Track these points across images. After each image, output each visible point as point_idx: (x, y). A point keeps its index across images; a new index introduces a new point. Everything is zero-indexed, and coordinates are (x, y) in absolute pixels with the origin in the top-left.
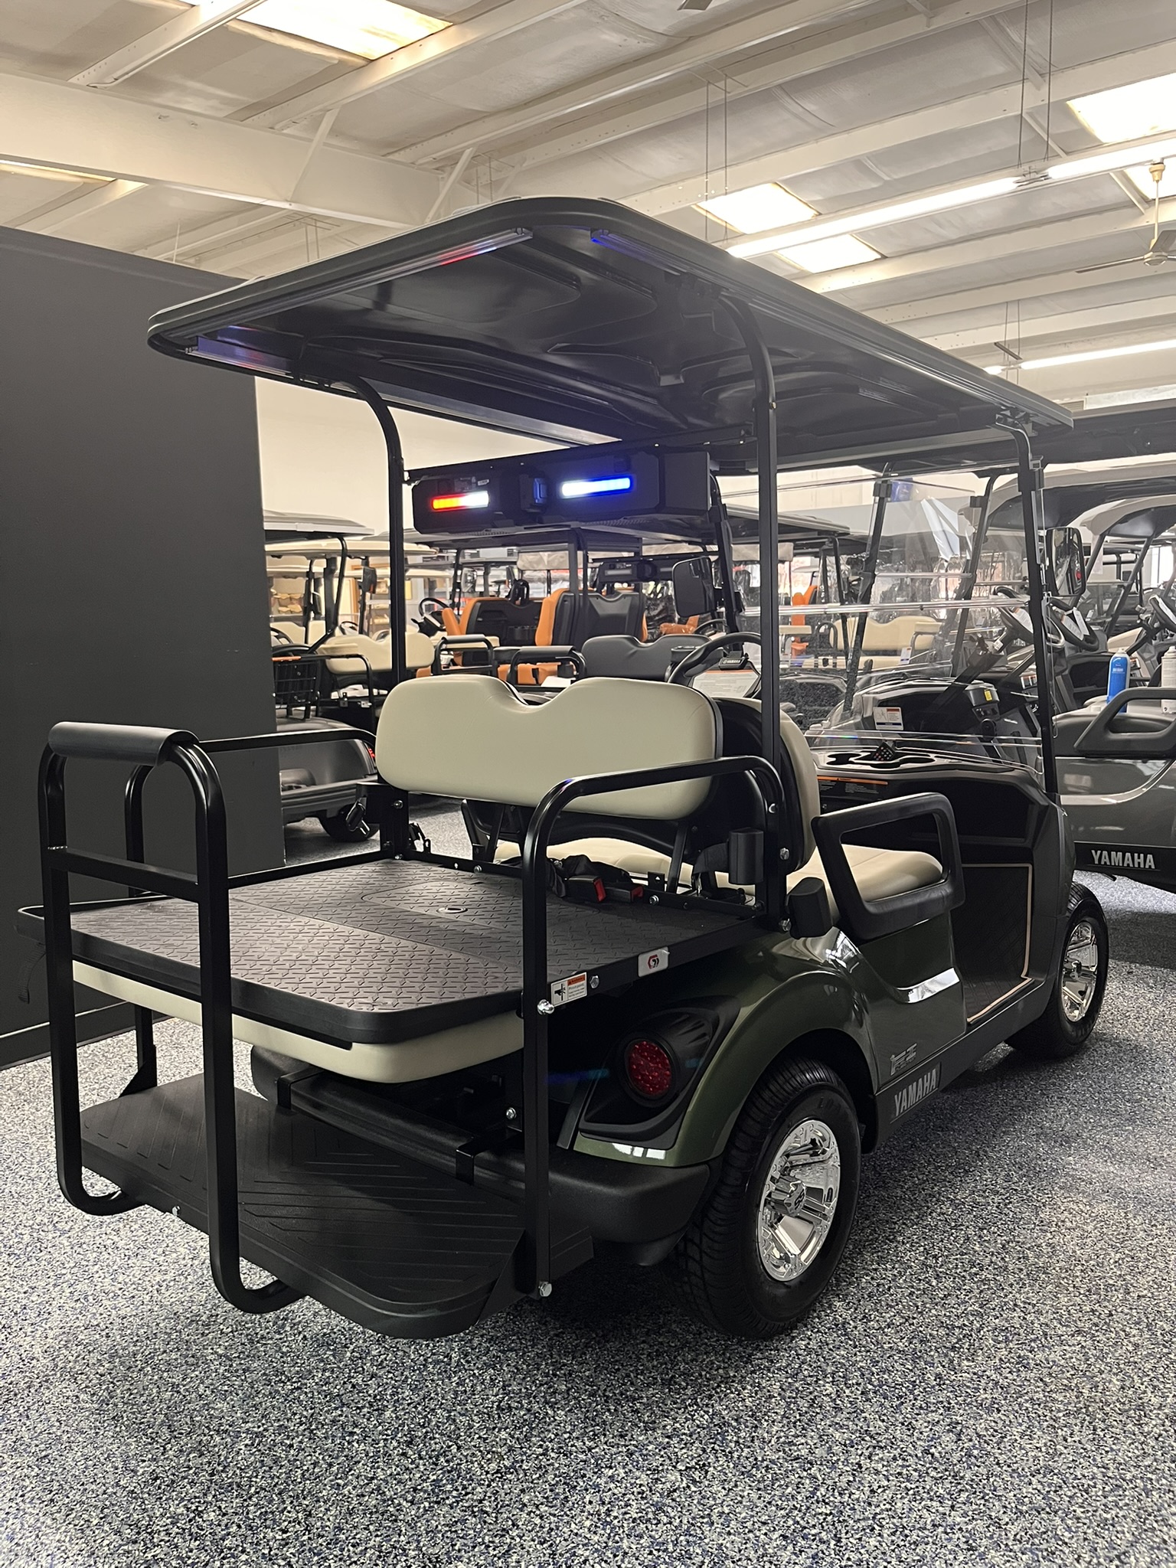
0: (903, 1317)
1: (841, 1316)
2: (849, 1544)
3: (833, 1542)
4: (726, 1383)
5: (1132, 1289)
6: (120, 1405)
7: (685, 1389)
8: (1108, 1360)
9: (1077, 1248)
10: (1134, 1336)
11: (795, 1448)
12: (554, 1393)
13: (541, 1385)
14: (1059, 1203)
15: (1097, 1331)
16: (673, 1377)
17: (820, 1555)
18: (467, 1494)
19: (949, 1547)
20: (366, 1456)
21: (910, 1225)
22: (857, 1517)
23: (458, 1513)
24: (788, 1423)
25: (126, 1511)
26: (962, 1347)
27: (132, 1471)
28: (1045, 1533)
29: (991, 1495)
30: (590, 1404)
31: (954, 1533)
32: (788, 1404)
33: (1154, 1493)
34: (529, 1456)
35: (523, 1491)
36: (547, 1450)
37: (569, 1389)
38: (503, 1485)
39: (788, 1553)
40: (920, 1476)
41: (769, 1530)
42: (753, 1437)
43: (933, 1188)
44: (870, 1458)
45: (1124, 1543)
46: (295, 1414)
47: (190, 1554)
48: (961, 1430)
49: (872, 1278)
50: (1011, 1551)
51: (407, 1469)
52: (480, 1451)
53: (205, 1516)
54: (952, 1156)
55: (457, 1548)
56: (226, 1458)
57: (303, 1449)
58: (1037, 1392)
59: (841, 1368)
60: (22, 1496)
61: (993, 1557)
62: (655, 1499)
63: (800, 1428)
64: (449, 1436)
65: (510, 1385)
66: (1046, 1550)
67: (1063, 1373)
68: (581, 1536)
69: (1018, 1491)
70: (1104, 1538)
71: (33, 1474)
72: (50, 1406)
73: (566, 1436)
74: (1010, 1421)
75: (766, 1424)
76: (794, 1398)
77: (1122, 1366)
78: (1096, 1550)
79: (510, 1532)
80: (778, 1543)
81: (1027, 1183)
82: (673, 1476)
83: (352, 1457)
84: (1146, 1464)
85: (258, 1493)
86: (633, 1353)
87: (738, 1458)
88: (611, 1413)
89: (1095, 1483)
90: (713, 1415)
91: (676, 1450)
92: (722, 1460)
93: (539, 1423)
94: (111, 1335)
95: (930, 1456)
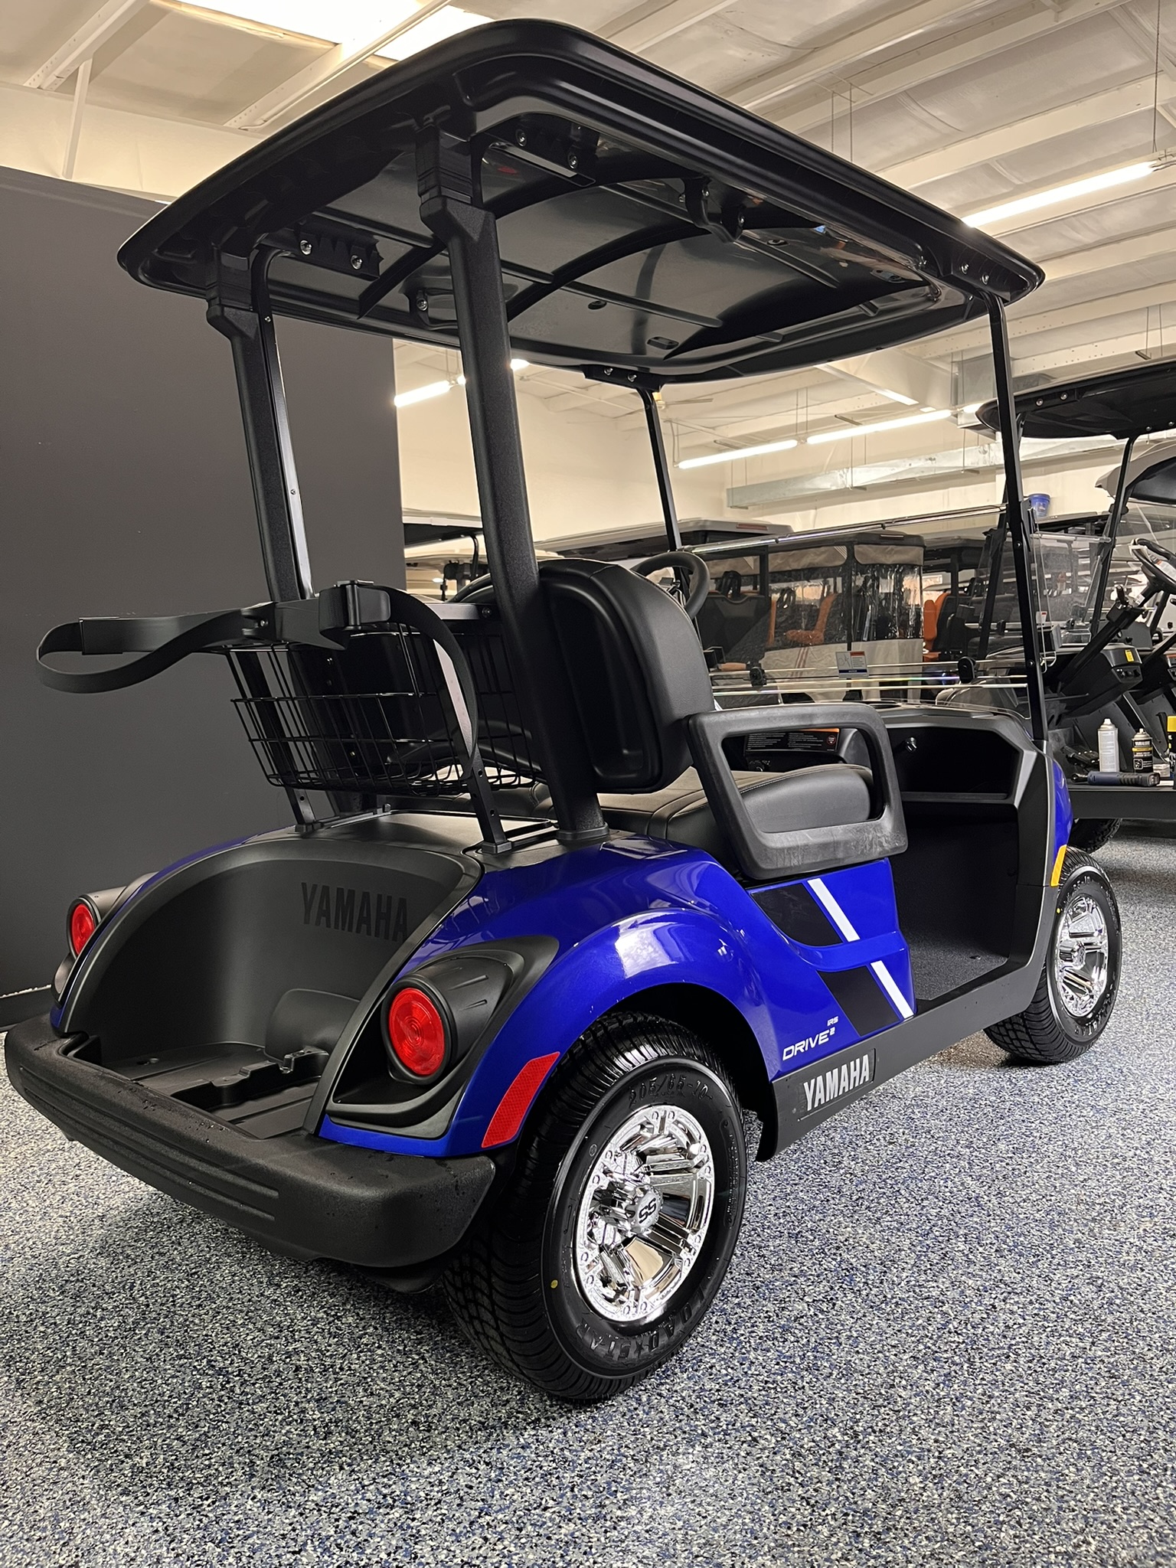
0: (1040, 1195)
3: (966, 1366)
16: (799, 1232)
17: (953, 1374)
19: (1090, 1375)
22: (991, 1346)
25: (270, 1314)
26: (1103, 1220)
27: (276, 1285)
29: (1134, 1335)
32: (919, 1257)
39: (919, 1371)
40: (1058, 1317)
41: (899, 1352)
44: (1004, 1301)
48: (1102, 1284)
49: (1007, 1164)
60: (173, 1301)
62: (782, 1323)
68: (707, 1347)
71: (183, 1285)
75: (895, 1270)
80: (909, 1362)
82: (800, 1306)
95: (1068, 1302)
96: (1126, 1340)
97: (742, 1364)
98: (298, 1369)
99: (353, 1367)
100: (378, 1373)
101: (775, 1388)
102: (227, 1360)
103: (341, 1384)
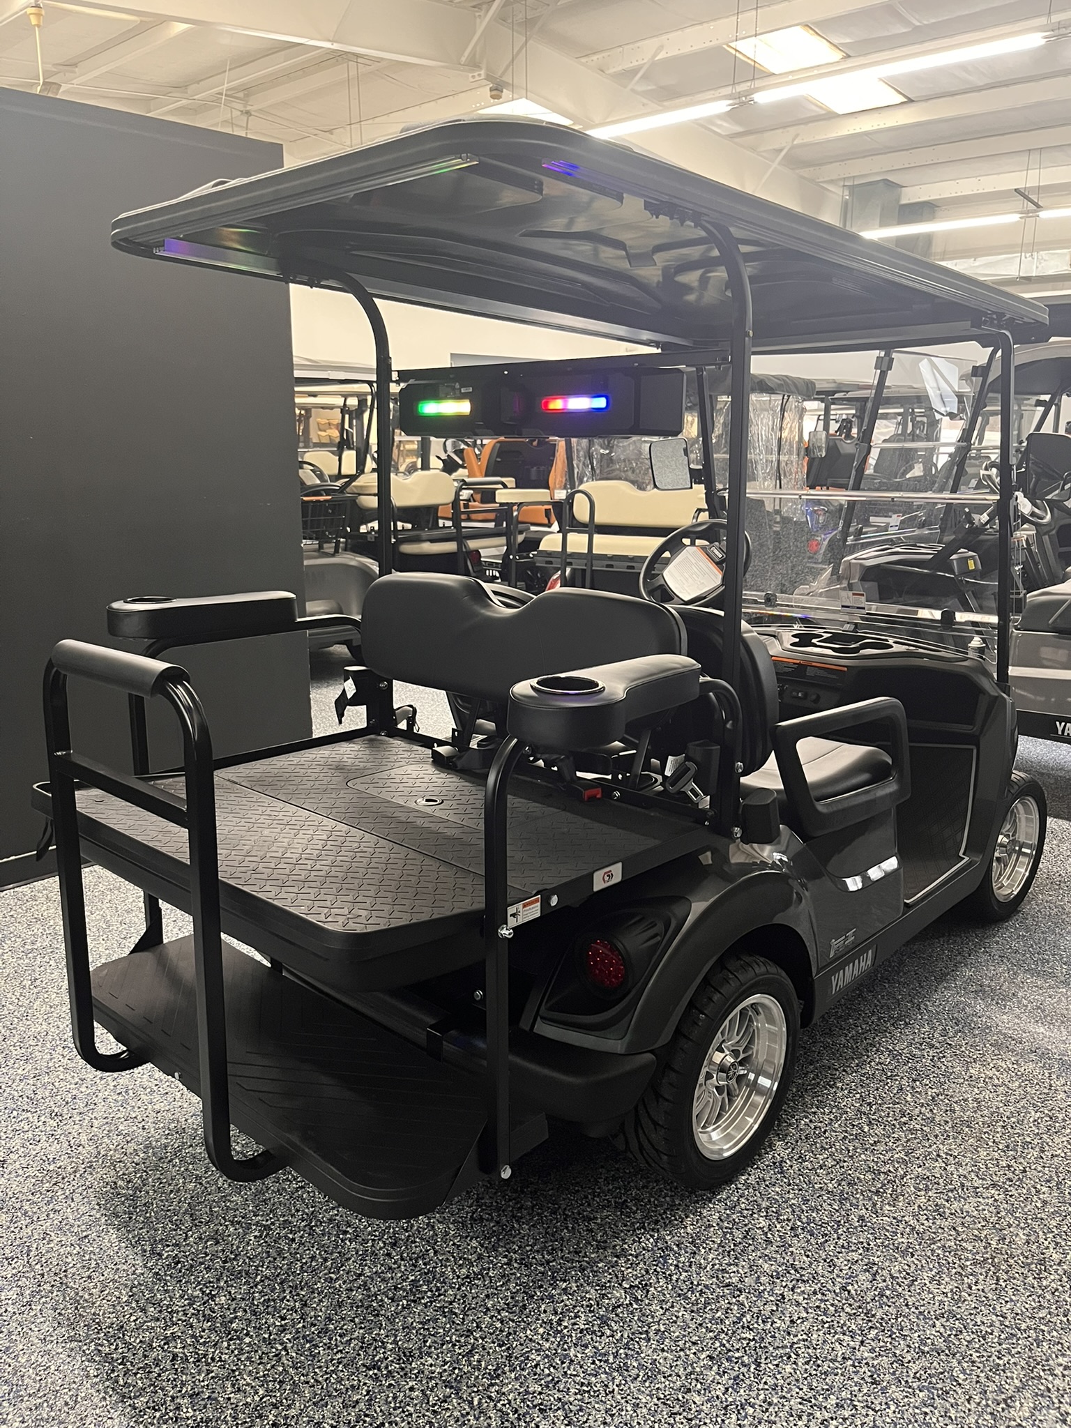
0: (834, 1160)
1: (779, 1155)
2: (768, 1369)
3: (753, 1366)
4: (672, 1210)
5: (1047, 1148)
6: (151, 1193)
7: (635, 1213)
8: (1018, 1215)
9: (1001, 1105)
10: (1044, 1193)
11: (728, 1276)
12: (520, 1208)
13: (510, 1200)
14: (989, 1060)
15: (1010, 1186)
16: (626, 1201)
17: (741, 1377)
18: (440, 1295)
19: (856, 1380)
20: (357, 1253)
21: (850, 1072)
22: (776, 1344)
23: (430, 1312)
24: (723, 1251)
25: (151, 1291)
26: (885, 1192)
27: (158, 1254)
28: (942, 1373)
29: (898, 1334)
30: (551, 1220)
31: (860, 1367)
32: (725, 1234)
33: (1044, 1344)
34: (496, 1264)
35: (487, 1296)
36: (511, 1260)
37: (534, 1206)
38: (471, 1289)
39: (713, 1373)
40: (835, 1311)
41: (698, 1350)
42: (692, 1262)
43: (874, 1038)
44: (793, 1290)
45: (1012, 1388)
46: (298, 1211)
47: (202, 1334)
48: (877, 1271)
49: (811, 1121)
50: (910, 1387)
51: (390, 1268)
52: (454, 1257)
53: (217, 1299)
54: (895, 1008)
55: (428, 1344)
56: (238, 1247)
57: (303, 1244)
58: (950, 1240)
59: (775, 1204)
60: (65, 1271)
61: (893, 1392)
62: (601, 1313)
63: (733, 1257)
64: (428, 1241)
65: (482, 1198)
66: (942, 1389)
67: (975, 1223)
68: (534, 1342)
69: (922, 1332)
70: (994, 1382)
71: (75, 1252)
72: (91, 1190)
73: (528, 1248)
74: (922, 1266)
75: (703, 1251)
76: (730, 1229)
77: (1029, 1221)
78: (986, 1392)
79: (474, 1333)
80: (705, 1362)
81: (961, 1039)
82: (619, 1293)
83: (344, 1254)
84: (1041, 1316)
85: (262, 1281)
86: (592, 1176)
87: (677, 1281)
88: (569, 1231)
89: (993, 1331)
90: (658, 1239)
91: (623, 1269)
92: (662, 1281)
93: (506, 1235)
94: (146, 1127)
95: (846, 1292)
96: (889, 1340)
97: (563, 1363)
98: (175, 1357)
99: (223, 1356)
100: (245, 1365)
101: (589, 1392)
102: (112, 1344)
103: (212, 1377)
